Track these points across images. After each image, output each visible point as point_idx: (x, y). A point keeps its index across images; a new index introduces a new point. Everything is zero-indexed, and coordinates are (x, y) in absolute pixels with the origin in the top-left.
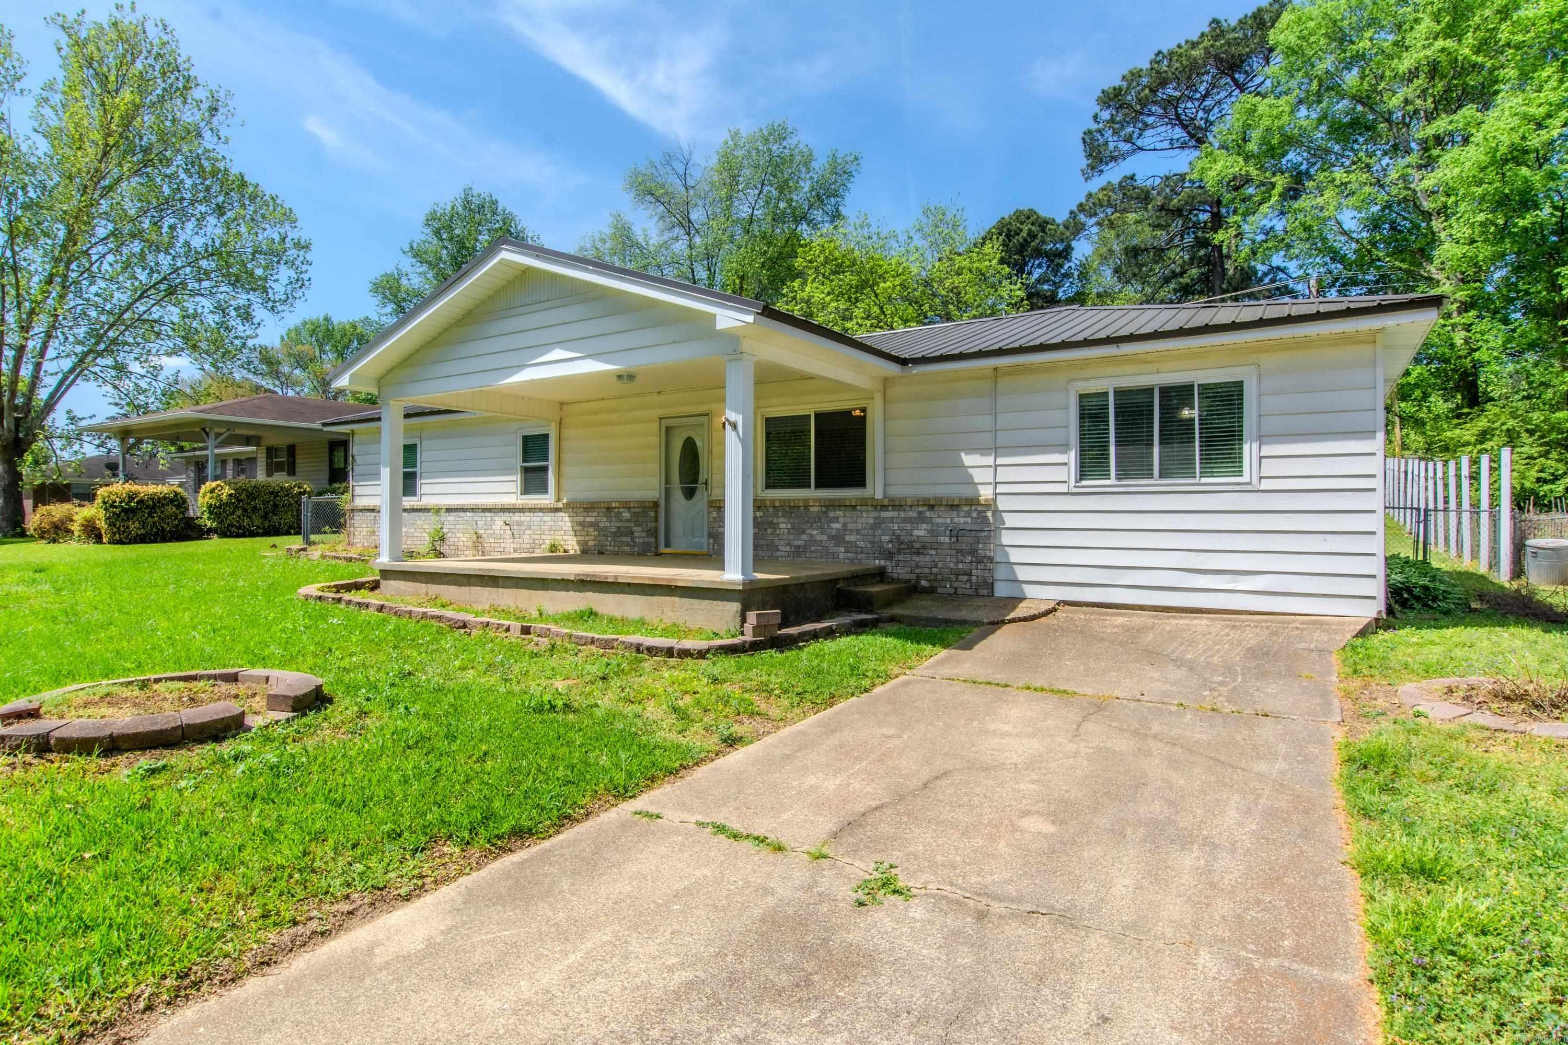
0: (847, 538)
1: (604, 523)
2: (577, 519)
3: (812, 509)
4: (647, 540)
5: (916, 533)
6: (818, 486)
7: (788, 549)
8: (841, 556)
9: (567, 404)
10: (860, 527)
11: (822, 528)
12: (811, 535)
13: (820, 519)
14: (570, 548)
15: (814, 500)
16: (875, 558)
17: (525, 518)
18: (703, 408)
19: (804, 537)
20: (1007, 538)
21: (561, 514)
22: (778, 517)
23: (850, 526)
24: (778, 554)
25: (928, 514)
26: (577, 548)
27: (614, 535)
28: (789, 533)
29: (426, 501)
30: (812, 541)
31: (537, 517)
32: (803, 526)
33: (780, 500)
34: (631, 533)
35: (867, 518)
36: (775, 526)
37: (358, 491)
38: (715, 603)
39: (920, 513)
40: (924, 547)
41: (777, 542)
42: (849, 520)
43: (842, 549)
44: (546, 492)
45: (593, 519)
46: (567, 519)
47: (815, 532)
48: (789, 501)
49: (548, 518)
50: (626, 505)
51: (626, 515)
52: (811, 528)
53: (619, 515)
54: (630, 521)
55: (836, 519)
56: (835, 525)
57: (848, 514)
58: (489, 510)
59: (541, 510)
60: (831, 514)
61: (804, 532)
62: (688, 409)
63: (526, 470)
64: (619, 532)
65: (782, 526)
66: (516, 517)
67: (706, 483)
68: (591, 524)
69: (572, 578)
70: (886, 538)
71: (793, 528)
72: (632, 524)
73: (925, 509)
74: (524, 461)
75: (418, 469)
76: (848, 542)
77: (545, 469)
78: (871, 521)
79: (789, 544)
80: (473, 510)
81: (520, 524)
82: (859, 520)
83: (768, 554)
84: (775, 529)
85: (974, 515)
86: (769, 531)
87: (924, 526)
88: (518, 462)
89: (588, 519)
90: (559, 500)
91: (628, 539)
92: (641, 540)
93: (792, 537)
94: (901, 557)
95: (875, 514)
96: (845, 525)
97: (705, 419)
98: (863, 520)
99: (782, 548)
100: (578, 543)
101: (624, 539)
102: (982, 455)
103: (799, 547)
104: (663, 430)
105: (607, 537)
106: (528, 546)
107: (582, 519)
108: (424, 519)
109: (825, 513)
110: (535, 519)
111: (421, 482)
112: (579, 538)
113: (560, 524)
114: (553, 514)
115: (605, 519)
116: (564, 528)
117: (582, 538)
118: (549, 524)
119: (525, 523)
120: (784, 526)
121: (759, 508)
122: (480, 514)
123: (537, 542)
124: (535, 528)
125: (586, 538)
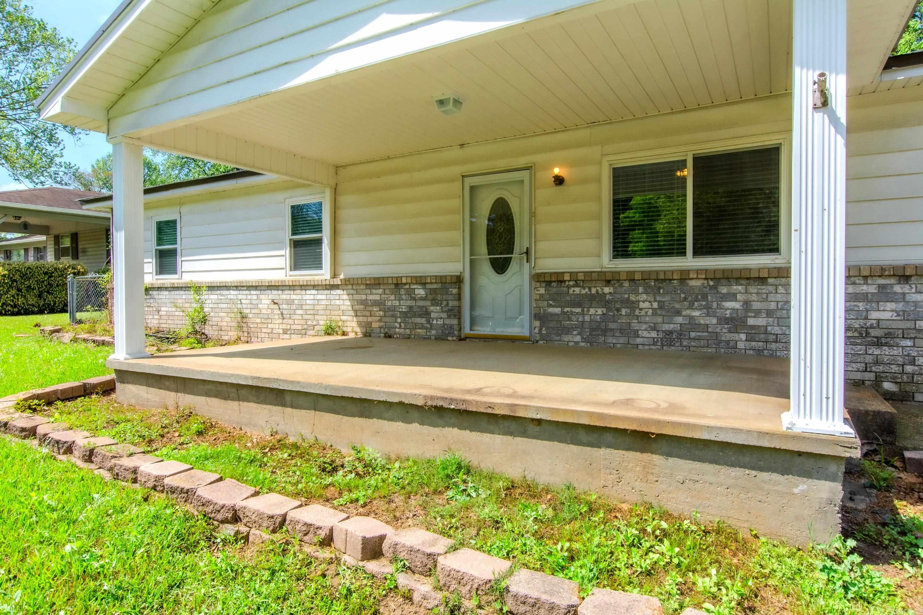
0: (751, 322)
1: (391, 301)
2: (358, 297)
3: (693, 283)
4: (448, 322)
5: (874, 315)
6: (697, 252)
7: (654, 334)
8: (741, 345)
9: (344, 167)
10: (773, 306)
11: (708, 307)
12: (691, 318)
13: (705, 297)
14: (349, 329)
15: (698, 271)
17: (296, 296)
18: (522, 161)
19: (679, 320)
21: (339, 292)
22: (637, 294)
23: (756, 306)
24: (638, 340)
25: (898, 289)
26: (358, 330)
27: (405, 315)
28: (655, 314)
29: (187, 278)
30: (693, 324)
31: (310, 296)
32: (677, 306)
33: (642, 272)
34: (426, 314)
36: (633, 305)
38: (765, 475)
39: (881, 287)
40: (889, 335)
41: (635, 325)
42: (754, 297)
43: (743, 337)
44: (321, 268)
45: (377, 297)
46: (345, 297)
47: (696, 313)
48: (657, 272)
49: (322, 296)
50: (421, 281)
51: (420, 292)
52: (691, 307)
53: (410, 293)
54: (422, 299)
55: (733, 297)
57: (753, 289)
58: (255, 287)
59: (315, 287)
60: (724, 290)
61: (678, 313)
62: (502, 164)
63: (296, 244)
64: (410, 313)
65: (642, 305)
66: (285, 295)
67: (527, 253)
68: (376, 303)
69: (420, 403)
71: (661, 307)
72: (428, 303)
73: (892, 281)
74: (294, 234)
75: (178, 246)
76: (753, 327)
77: (319, 242)
79: (654, 329)
80: (238, 287)
81: (290, 302)
83: (622, 340)
84: (633, 309)
86: (623, 311)
87: (890, 306)
88: (287, 235)
89: (371, 297)
90: (334, 275)
91: (423, 321)
92: (440, 322)
93: (660, 319)
96: (746, 303)
97: (525, 175)
99: (645, 334)
100: (360, 324)
101: (418, 320)
103: (671, 332)
104: (467, 189)
105: (396, 318)
106: (300, 327)
107: (364, 297)
108: (184, 297)
109: (714, 288)
110: (307, 297)
111: (183, 259)
112: (361, 319)
113: (338, 302)
114: (328, 292)
115: (393, 297)
116: (342, 308)
117: (365, 319)
118: (324, 302)
119: (296, 302)
120: (647, 305)
121: (608, 282)
122: (245, 292)
123: (310, 323)
124: (308, 307)
125: (370, 319)
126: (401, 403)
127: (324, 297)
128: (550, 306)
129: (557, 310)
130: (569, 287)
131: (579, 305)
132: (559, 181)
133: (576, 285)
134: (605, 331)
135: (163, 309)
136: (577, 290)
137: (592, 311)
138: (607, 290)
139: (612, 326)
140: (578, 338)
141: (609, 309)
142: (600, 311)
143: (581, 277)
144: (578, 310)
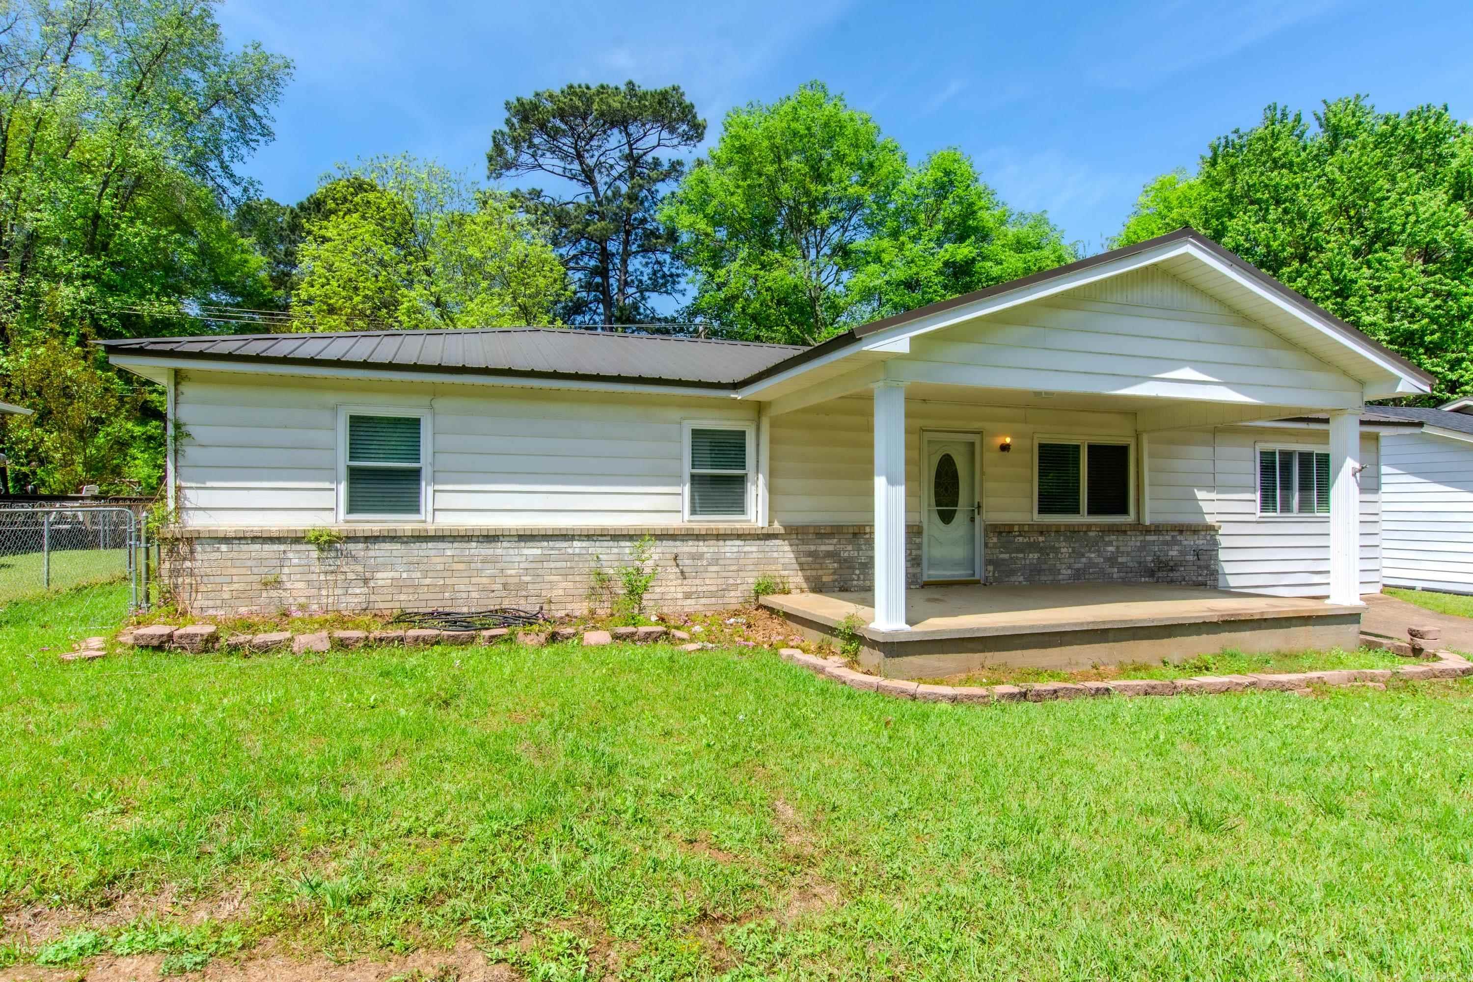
0: (1120, 560)
3: (1090, 534)
4: (911, 570)
5: (1171, 553)
6: (1089, 512)
7: (1069, 572)
8: (1115, 576)
10: (1129, 549)
11: (1099, 551)
12: (1090, 559)
13: (1097, 544)
16: (1141, 576)
17: (706, 548)
18: (976, 425)
19: (1084, 560)
20: (1222, 555)
21: (776, 542)
22: (1059, 542)
23: (1122, 549)
24: (1061, 577)
25: (1178, 538)
28: (1070, 557)
29: (446, 522)
30: (1091, 564)
31: (731, 548)
32: (1082, 550)
35: (1134, 541)
36: (1056, 550)
37: (193, 497)
39: (1173, 537)
40: (1176, 565)
41: (1058, 566)
42: (1121, 544)
44: (745, 512)
45: (831, 548)
46: (787, 548)
47: (1093, 555)
49: (752, 548)
52: (1089, 551)
55: (1110, 543)
56: (1110, 549)
57: (1121, 538)
58: (630, 537)
59: (740, 536)
60: (1107, 539)
61: (1083, 555)
62: (960, 425)
63: (701, 480)
65: (1062, 550)
66: (686, 548)
67: (980, 506)
68: (829, 555)
70: (1149, 559)
71: (1073, 552)
73: (1176, 533)
74: (696, 466)
75: (426, 465)
77: (741, 480)
78: (1138, 544)
79: (1069, 568)
80: (590, 536)
81: (699, 556)
82: (1129, 544)
83: (1051, 578)
84: (1057, 553)
85: (1208, 538)
86: (1051, 556)
87: (1176, 548)
88: (684, 467)
89: (823, 548)
90: (771, 523)
93: (1072, 560)
94: (1160, 574)
95: (1140, 538)
96: (1118, 547)
97: (977, 438)
98: (1132, 543)
99: (1064, 572)
100: (806, 579)
102: (1208, 491)
103: (1079, 570)
104: (925, 444)
105: (854, 568)
106: (714, 588)
107: (813, 548)
108: (449, 553)
109: (1102, 537)
110: (727, 549)
111: (437, 487)
112: (808, 573)
113: (775, 555)
114: (762, 542)
115: (850, 548)
116: (782, 561)
117: (814, 573)
118: (755, 555)
119: (706, 556)
120: (1065, 550)
121: (1041, 533)
122: (606, 544)
123: (731, 581)
124: (728, 562)
125: (820, 572)
126: (1204, 623)
127: (754, 549)
128: (1002, 553)
129: (1006, 556)
130: (1015, 537)
131: (1022, 551)
132: (1005, 448)
133: (1020, 535)
134: (1040, 571)
135: (379, 575)
136: (1021, 539)
137: (1031, 556)
138: (1041, 539)
139: (1044, 567)
140: (1021, 579)
141: (1042, 554)
142: (1036, 556)
143: (1026, 528)
144: (1021, 555)
